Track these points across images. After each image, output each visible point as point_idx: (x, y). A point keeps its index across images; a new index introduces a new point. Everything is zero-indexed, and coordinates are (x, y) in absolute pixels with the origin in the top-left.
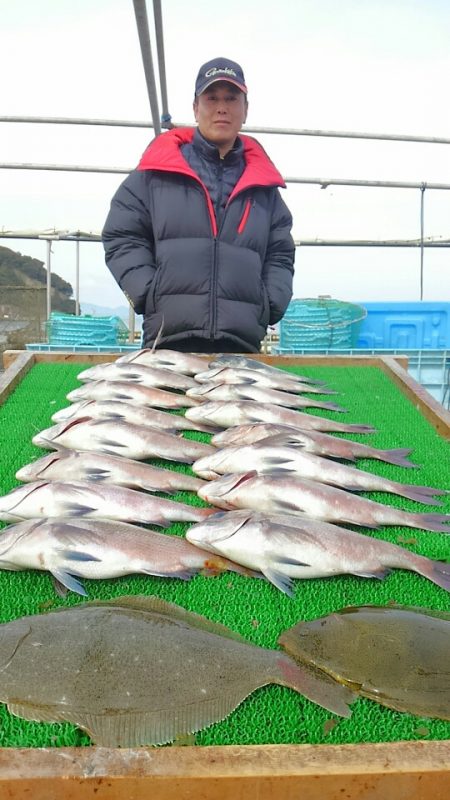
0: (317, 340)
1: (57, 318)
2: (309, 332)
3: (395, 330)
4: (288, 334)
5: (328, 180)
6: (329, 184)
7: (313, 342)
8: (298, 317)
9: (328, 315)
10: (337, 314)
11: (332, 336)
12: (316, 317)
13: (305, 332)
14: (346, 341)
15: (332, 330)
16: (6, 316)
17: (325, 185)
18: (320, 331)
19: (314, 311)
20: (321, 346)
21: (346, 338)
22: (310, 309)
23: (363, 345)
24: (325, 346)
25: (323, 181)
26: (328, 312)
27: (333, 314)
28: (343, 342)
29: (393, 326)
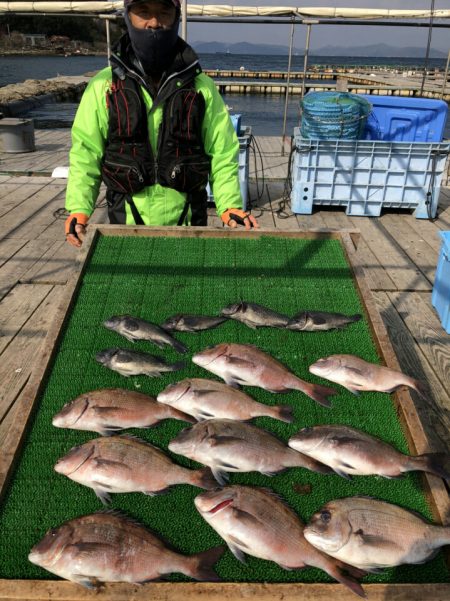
3: (394, 122)
7: (327, 133)
8: (317, 111)
9: (341, 111)
10: (349, 109)
11: (343, 128)
12: (331, 112)
15: (343, 125)
18: (334, 124)
19: (330, 107)
20: (333, 137)
21: (354, 130)
22: (326, 105)
24: (337, 137)
26: (341, 108)
27: (345, 110)
28: (352, 134)
29: (394, 119)
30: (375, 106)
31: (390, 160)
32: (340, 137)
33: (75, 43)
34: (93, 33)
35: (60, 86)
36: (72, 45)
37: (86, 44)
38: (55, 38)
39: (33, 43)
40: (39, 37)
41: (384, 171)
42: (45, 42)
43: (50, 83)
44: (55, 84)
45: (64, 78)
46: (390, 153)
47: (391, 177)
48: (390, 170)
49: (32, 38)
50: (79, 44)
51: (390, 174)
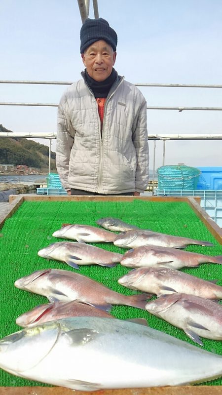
0: (176, 185)
1: (51, 176)
2: (172, 182)
3: (216, 180)
4: (162, 182)
5: (183, 108)
6: (183, 109)
7: (174, 186)
8: (167, 174)
9: (182, 173)
10: (186, 173)
11: (184, 183)
12: (175, 174)
13: (170, 182)
14: (191, 186)
15: (184, 181)
16: (32, 173)
17: (181, 110)
18: (178, 181)
19: (175, 172)
20: (178, 189)
21: (191, 184)
22: (173, 170)
23: (200, 188)
24: (181, 189)
25: (180, 108)
26: (182, 171)
27: (184, 173)
28: (190, 187)
29: (215, 179)
30: (203, 172)
31: (217, 202)
32: (183, 189)
33: (31, 169)
34: (41, 164)
35: (19, 186)
36: (29, 170)
37: (37, 169)
38: (19, 166)
39: (6, 169)
40: (10, 166)
41: (213, 208)
42: (13, 168)
43: (13, 184)
44: (16, 185)
45: (22, 183)
46: (216, 197)
47: (218, 212)
48: (217, 208)
49: (6, 166)
50: (33, 169)
51: (217, 210)
